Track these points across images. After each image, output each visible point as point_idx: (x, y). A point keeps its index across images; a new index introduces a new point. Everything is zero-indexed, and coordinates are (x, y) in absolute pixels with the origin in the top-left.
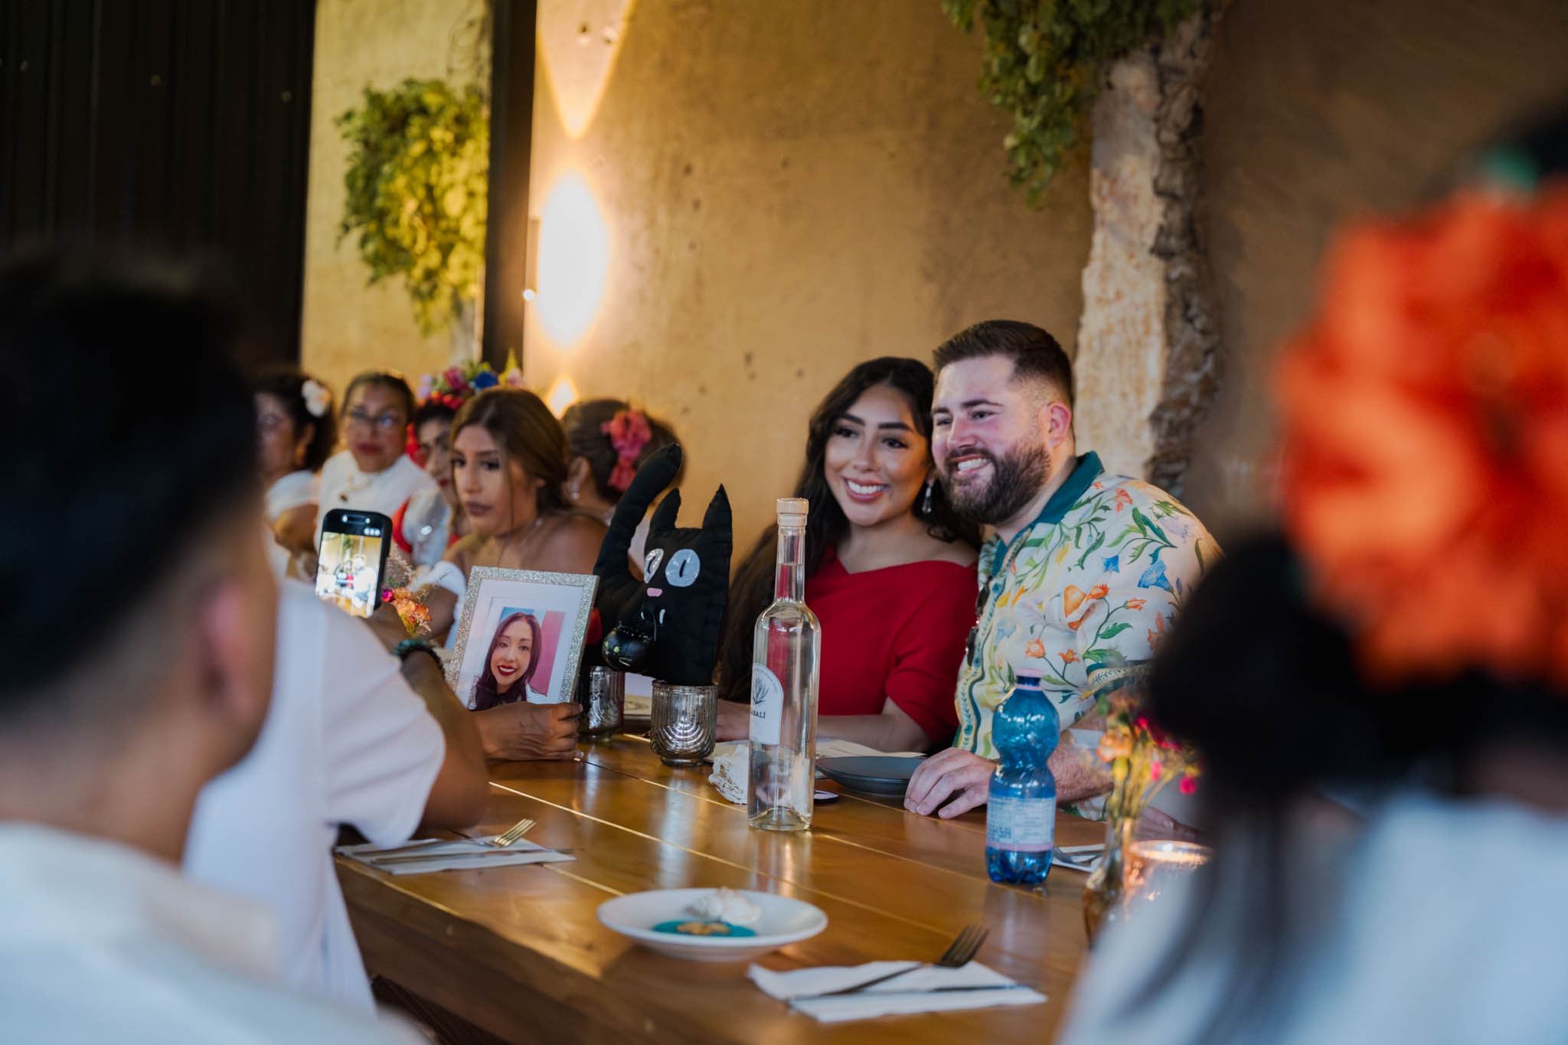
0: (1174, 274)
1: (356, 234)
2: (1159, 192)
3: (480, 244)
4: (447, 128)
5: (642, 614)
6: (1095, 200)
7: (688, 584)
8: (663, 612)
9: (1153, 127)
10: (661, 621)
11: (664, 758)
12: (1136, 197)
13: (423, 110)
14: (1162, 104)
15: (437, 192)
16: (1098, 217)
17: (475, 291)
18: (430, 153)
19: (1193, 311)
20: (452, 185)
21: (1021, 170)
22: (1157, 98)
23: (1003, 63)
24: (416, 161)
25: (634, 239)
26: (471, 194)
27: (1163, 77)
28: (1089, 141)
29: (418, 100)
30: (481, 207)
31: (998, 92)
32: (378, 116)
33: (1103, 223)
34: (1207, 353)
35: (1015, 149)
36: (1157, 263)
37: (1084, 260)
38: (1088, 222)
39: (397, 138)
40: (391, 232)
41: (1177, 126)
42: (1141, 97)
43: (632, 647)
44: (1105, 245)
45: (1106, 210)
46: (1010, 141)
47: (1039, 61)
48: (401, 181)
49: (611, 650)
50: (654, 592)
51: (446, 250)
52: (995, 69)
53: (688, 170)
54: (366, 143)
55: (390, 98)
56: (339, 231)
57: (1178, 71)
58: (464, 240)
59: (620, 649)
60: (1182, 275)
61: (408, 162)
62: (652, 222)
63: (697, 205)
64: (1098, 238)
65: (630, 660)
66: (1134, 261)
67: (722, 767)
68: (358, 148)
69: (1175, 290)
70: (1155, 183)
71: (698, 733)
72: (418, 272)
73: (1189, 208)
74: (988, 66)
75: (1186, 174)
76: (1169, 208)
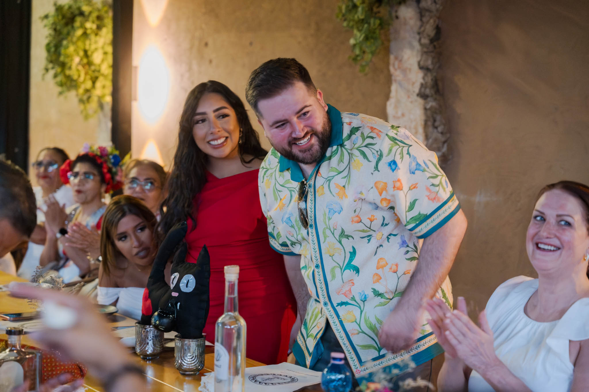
0: (428, 107)
1: (52, 73)
2: (421, 68)
3: (110, 77)
4: (93, 22)
5: (170, 304)
6: (392, 69)
7: (190, 291)
8: (179, 304)
9: (418, 37)
10: (178, 308)
11: (181, 372)
12: (410, 70)
13: (81, 14)
14: (421, 26)
15: (89, 53)
16: (393, 78)
17: (108, 99)
18: (85, 35)
19: (437, 124)
20: (96, 49)
21: (357, 56)
22: (419, 23)
23: (347, 7)
24: (79, 39)
25: (182, 76)
26: (105, 53)
27: (422, 13)
28: (389, 41)
29: (79, 8)
30: (110, 59)
31: (345, 20)
32: (60, 17)
33: (395, 81)
34: (444, 142)
35: (354, 45)
36: (420, 101)
37: (387, 97)
38: (389, 80)
39: (70, 27)
40: (68, 72)
41: (429, 36)
42: (412, 22)
43: (165, 321)
44: (397, 91)
45: (397, 74)
46: (352, 41)
47: (363, 9)
48: (71, 49)
49: (155, 323)
50: (175, 294)
51: (94, 80)
52: (344, 11)
53: (206, 44)
54: (55, 30)
55: (66, 7)
56: (43, 72)
57: (429, 10)
58: (103, 75)
59: (159, 322)
60: (432, 107)
61: (75, 39)
62: (190, 69)
63: (211, 61)
64: (394, 87)
65: (163, 327)
66: (410, 100)
67: (205, 383)
68: (51, 32)
69: (429, 113)
70: (419, 63)
71: (196, 361)
72: (81, 91)
73: (435, 74)
74: (340, 9)
75: (433, 58)
76: (425, 75)
